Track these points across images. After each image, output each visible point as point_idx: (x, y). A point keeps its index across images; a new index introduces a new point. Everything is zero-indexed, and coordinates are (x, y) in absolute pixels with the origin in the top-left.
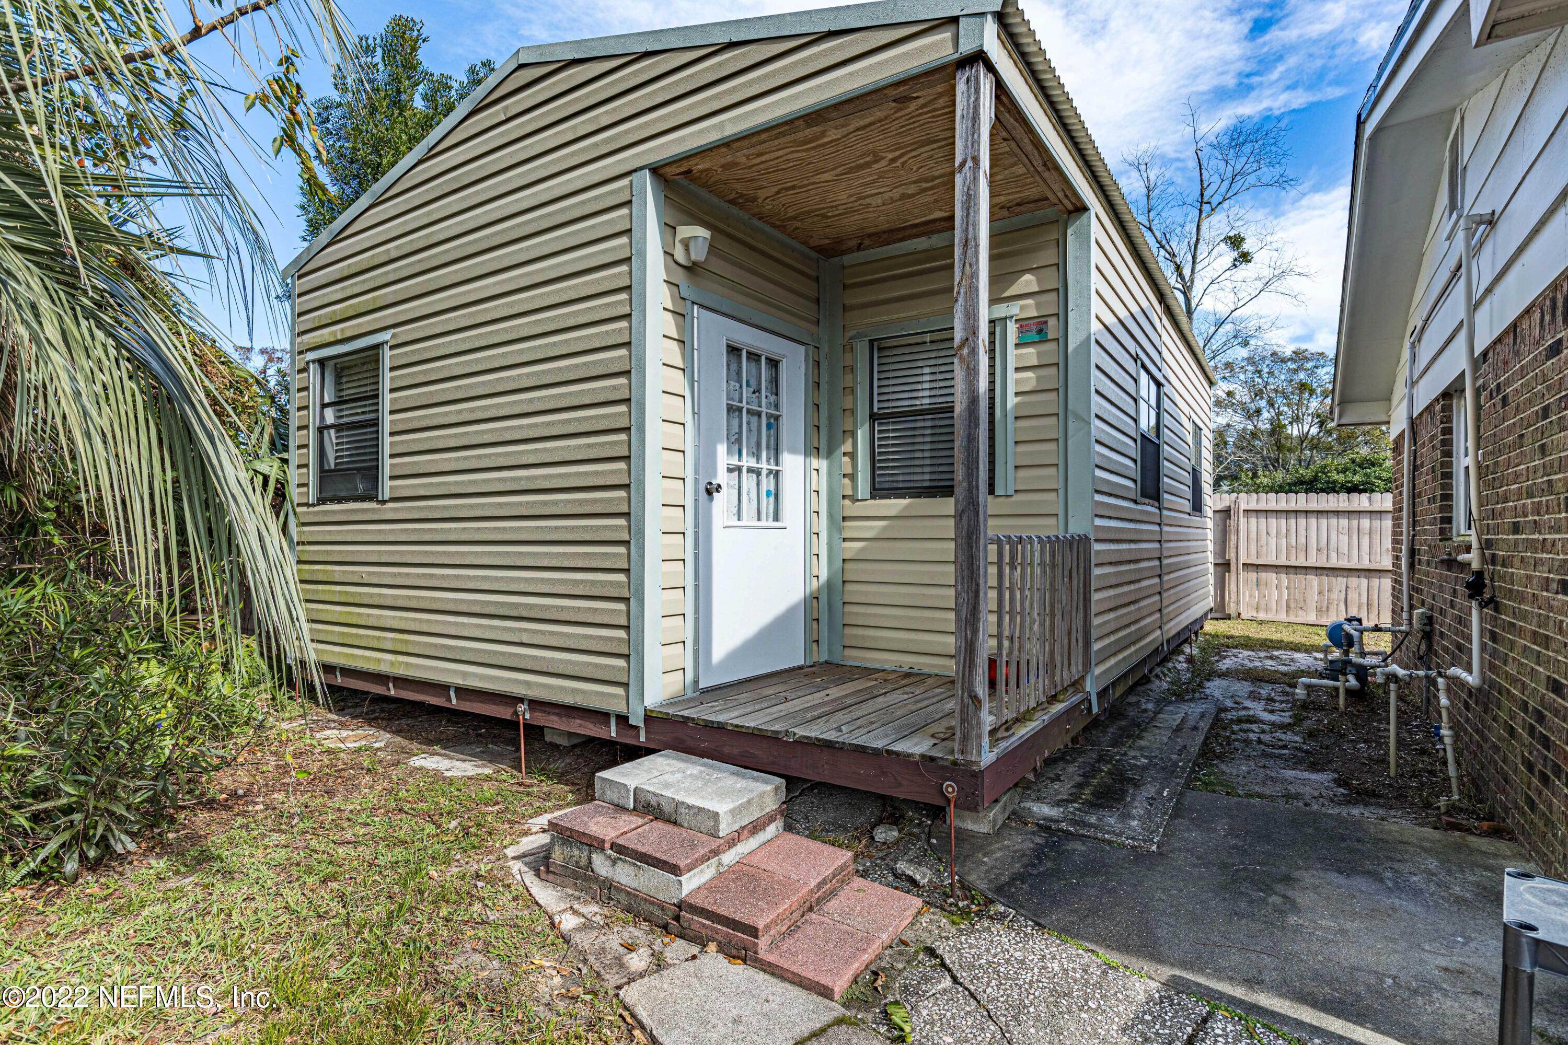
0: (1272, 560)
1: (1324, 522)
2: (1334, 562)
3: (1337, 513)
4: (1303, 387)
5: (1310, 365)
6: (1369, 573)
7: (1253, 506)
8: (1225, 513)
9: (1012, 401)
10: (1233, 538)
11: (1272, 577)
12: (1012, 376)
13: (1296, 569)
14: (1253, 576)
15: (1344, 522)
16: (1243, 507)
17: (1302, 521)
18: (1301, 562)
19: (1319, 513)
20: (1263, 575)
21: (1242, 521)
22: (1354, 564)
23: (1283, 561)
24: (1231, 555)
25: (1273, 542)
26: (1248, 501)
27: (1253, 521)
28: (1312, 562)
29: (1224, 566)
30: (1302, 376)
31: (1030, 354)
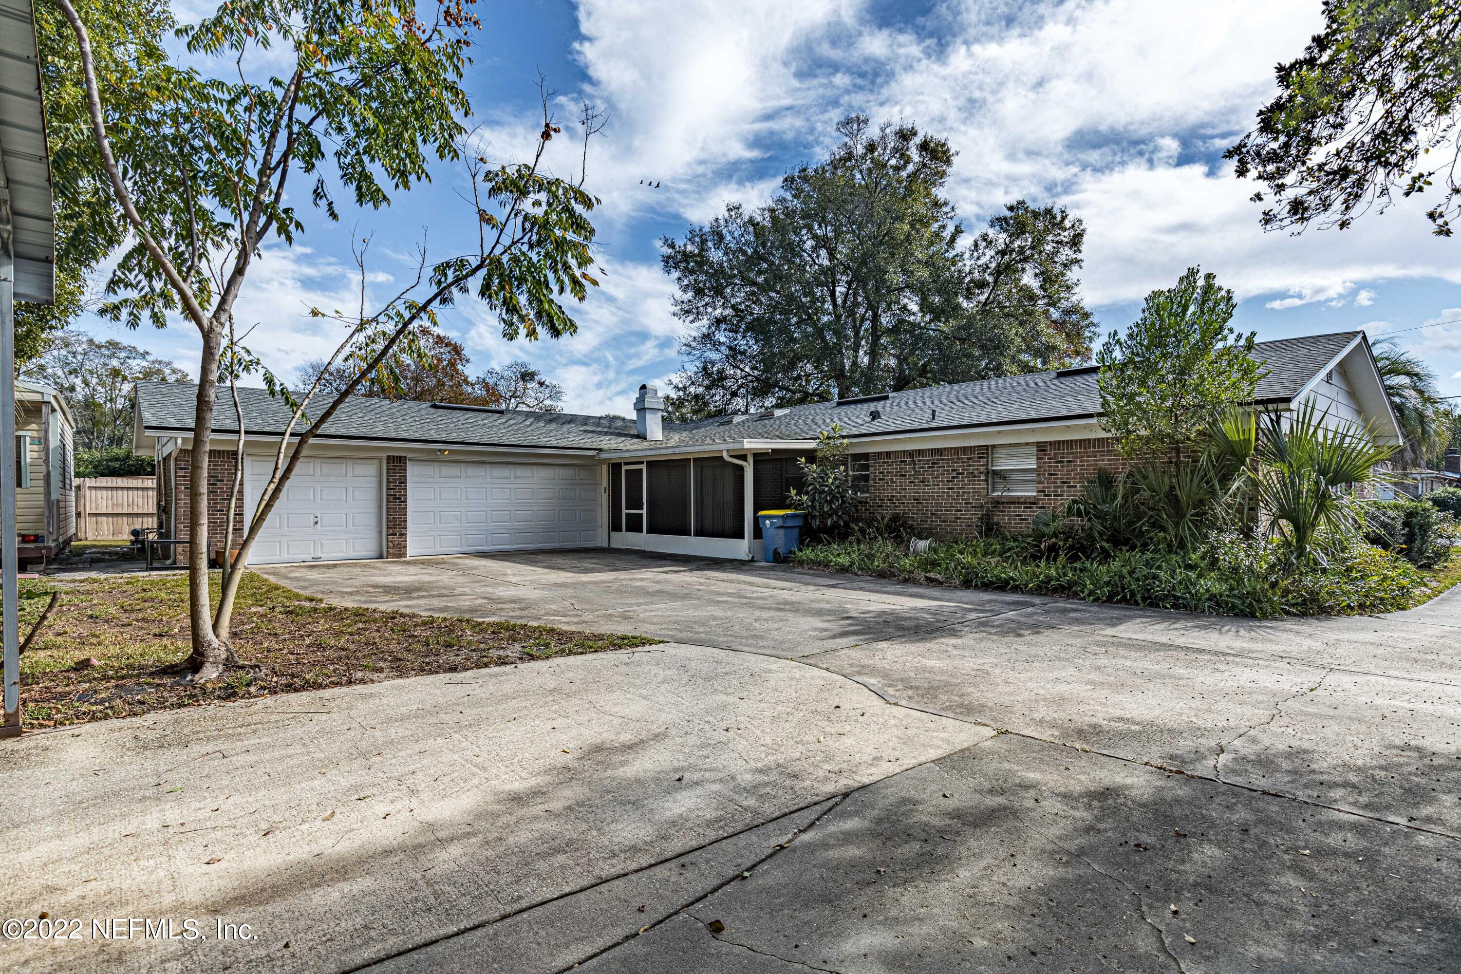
0: (104, 511)
1: (131, 493)
2: (136, 511)
3: (137, 489)
4: (116, 373)
5: (123, 355)
6: (147, 515)
7: (93, 485)
8: (78, 488)
9: (28, 460)
10: (82, 501)
11: (104, 519)
12: (28, 454)
13: (117, 515)
14: (94, 519)
15: (140, 493)
16: (88, 485)
17: (120, 492)
18: (120, 511)
19: (128, 489)
20: (100, 519)
21: (88, 493)
22: (146, 511)
23: (110, 511)
24: (81, 509)
25: (104, 502)
26: (89, 482)
27: (93, 492)
28: (125, 511)
29: (78, 515)
30: (115, 363)
31: (36, 448)
